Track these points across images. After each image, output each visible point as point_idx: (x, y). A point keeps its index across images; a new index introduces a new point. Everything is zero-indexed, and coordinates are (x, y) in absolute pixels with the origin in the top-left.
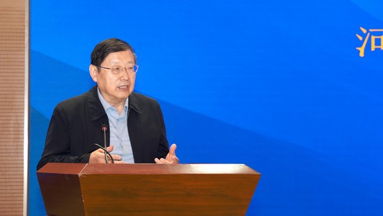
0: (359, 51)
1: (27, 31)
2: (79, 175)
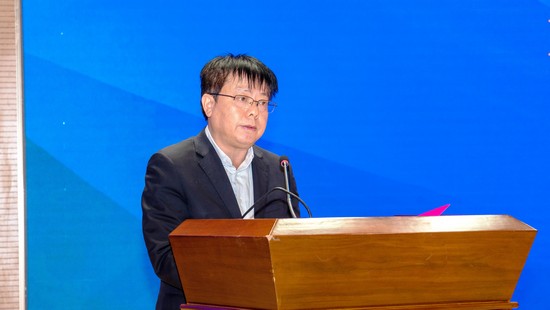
1: (17, 24)
2: (269, 237)
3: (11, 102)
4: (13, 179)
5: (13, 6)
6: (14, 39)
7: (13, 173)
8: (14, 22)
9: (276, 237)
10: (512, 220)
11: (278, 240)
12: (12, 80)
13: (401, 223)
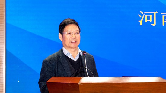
0: (140, 23)
1: (4, 14)
2: (79, 83)
3: (2, 38)
4: (2, 63)
5: (3, 8)
6: (3, 18)
7: (2, 61)
8: (3, 13)
9: (81, 83)
10: (162, 79)
11: (82, 84)
12: (2, 31)
13: (124, 79)
